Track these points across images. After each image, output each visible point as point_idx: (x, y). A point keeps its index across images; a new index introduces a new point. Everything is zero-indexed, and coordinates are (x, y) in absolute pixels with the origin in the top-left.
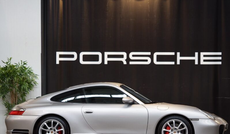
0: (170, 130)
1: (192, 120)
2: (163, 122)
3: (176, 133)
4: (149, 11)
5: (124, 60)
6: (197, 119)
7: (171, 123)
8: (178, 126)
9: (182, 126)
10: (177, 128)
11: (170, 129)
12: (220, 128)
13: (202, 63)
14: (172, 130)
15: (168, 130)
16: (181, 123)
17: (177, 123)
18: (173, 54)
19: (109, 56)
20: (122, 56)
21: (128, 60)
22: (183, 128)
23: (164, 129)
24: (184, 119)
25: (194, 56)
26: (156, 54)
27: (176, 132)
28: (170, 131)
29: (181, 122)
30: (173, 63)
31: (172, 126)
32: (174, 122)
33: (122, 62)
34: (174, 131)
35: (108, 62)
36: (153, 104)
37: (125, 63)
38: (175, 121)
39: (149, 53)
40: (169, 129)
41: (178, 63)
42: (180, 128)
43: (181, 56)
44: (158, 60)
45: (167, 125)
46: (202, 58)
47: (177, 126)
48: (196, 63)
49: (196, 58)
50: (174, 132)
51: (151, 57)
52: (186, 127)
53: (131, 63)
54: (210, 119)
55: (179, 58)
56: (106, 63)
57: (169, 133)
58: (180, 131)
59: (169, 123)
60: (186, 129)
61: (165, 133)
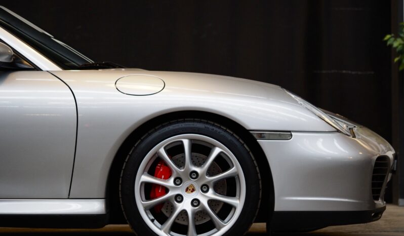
0: (172, 180)
1: (262, 136)
2: (143, 145)
3: (193, 190)
6: (284, 135)
7: (176, 151)
8: (205, 161)
9: (222, 163)
10: (198, 170)
11: (168, 174)
12: (375, 171)
14: (178, 181)
15: (159, 177)
16: (217, 151)
17: (201, 150)
22: (224, 170)
23: (143, 173)
27: (197, 187)
29: (214, 146)
31: (180, 163)
32: (186, 143)
34: (186, 184)
36: (100, 70)
38: (191, 140)
40: (167, 177)
42: (210, 172)
45: (158, 160)
47: (199, 165)
50: (187, 190)
52: (236, 168)
54: (338, 131)
57: (166, 190)
58: (212, 183)
59: (165, 148)
60: (238, 175)
61: (148, 198)
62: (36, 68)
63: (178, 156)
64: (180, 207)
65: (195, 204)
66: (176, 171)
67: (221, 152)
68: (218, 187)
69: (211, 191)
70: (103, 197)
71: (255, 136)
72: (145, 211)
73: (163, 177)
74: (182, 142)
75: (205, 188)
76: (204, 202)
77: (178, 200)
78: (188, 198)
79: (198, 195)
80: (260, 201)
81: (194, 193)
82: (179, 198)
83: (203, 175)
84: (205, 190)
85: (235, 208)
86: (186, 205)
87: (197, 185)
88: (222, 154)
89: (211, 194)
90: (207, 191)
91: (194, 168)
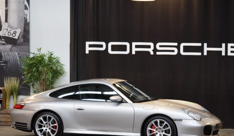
0: (155, 129)
1: (175, 120)
2: (149, 121)
3: (160, 132)
4: (176, 2)
5: (151, 51)
6: (181, 120)
7: (156, 123)
8: (162, 125)
11: (155, 128)
13: (229, 54)
14: (157, 130)
15: (153, 129)
18: (199, 44)
19: (137, 47)
20: (149, 47)
21: (155, 50)
22: (167, 128)
23: (149, 127)
24: (168, 119)
25: (221, 47)
26: (182, 45)
27: (161, 131)
28: (155, 130)
29: (165, 122)
30: (200, 54)
31: (157, 126)
33: (149, 52)
34: (158, 130)
35: (136, 52)
36: (142, 103)
37: (152, 53)
38: (159, 120)
39: (176, 44)
41: (205, 54)
42: (164, 128)
43: (208, 47)
44: (184, 51)
45: (152, 125)
46: (230, 49)
48: (223, 54)
49: (223, 49)
50: (159, 132)
51: (178, 47)
52: (169, 127)
53: (158, 53)
54: (195, 119)
55: (206, 49)
56: (134, 53)
57: (154, 132)
58: (164, 130)
59: (154, 122)
60: (170, 129)
61: (150, 133)
62: (127, 102)
68: (166, 132)
70: (140, 132)
74: (157, 121)
76: (162, 135)
78: (159, 134)
79: (161, 133)
82: (157, 134)
83: (162, 128)
88: (166, 124)
89: (164, 133)
91: (160, 127)
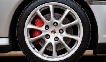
0: (44, 27)
1: (91, 3)
2: (28, 9)
3: (55, 32)
8: (61, 17)
9: (70, 18)
10: (57, 21)
14: (47, 27)
16: (67, 11)
22: (71, 22)
27: (57, 30)
28: (43, 29)
29: (66, 9)
32: (51, 8)
34: (51, 29)
38: (54, 6)
42: (64, 22)
52: (78, 20)
57: (41, 32)
58: (65, 28)
59: (40, 10)
60: (79, 24)
61: (31, 36)
63: (47, 15)
64: (48, 41)
65: (56, 40)
66: (46, 22)
67: (70, 12)
69: (65, 32)
70: (8, 36)
71: (88, 3)
72: (30, 43)
73: (39, 25)
74: (49, 7)
75: (61, 31)
76: (61, 38)
77: (47, 37)
78: (52, 36)
79: (58, 35)
80: (91, 37)
81: (56, 33)
82: (48, 36)
83: (60, 24)
84: (61, 32)
85: (78, 41)
86: (51, 40)
87: (57, 29)
88: (70, 13)
89: (65, 34)
90: (63, 32)
91: (55, 21)
